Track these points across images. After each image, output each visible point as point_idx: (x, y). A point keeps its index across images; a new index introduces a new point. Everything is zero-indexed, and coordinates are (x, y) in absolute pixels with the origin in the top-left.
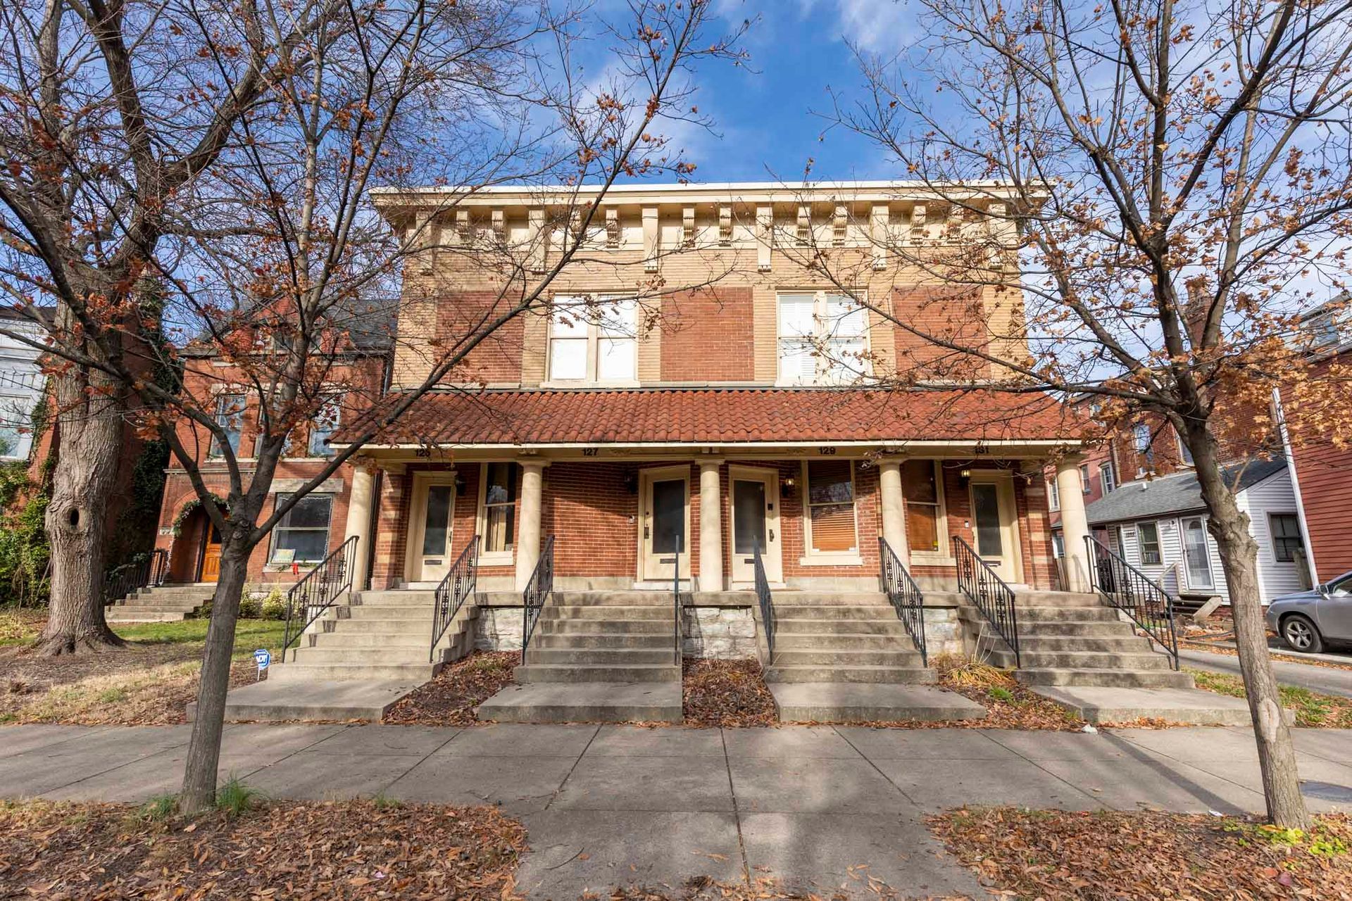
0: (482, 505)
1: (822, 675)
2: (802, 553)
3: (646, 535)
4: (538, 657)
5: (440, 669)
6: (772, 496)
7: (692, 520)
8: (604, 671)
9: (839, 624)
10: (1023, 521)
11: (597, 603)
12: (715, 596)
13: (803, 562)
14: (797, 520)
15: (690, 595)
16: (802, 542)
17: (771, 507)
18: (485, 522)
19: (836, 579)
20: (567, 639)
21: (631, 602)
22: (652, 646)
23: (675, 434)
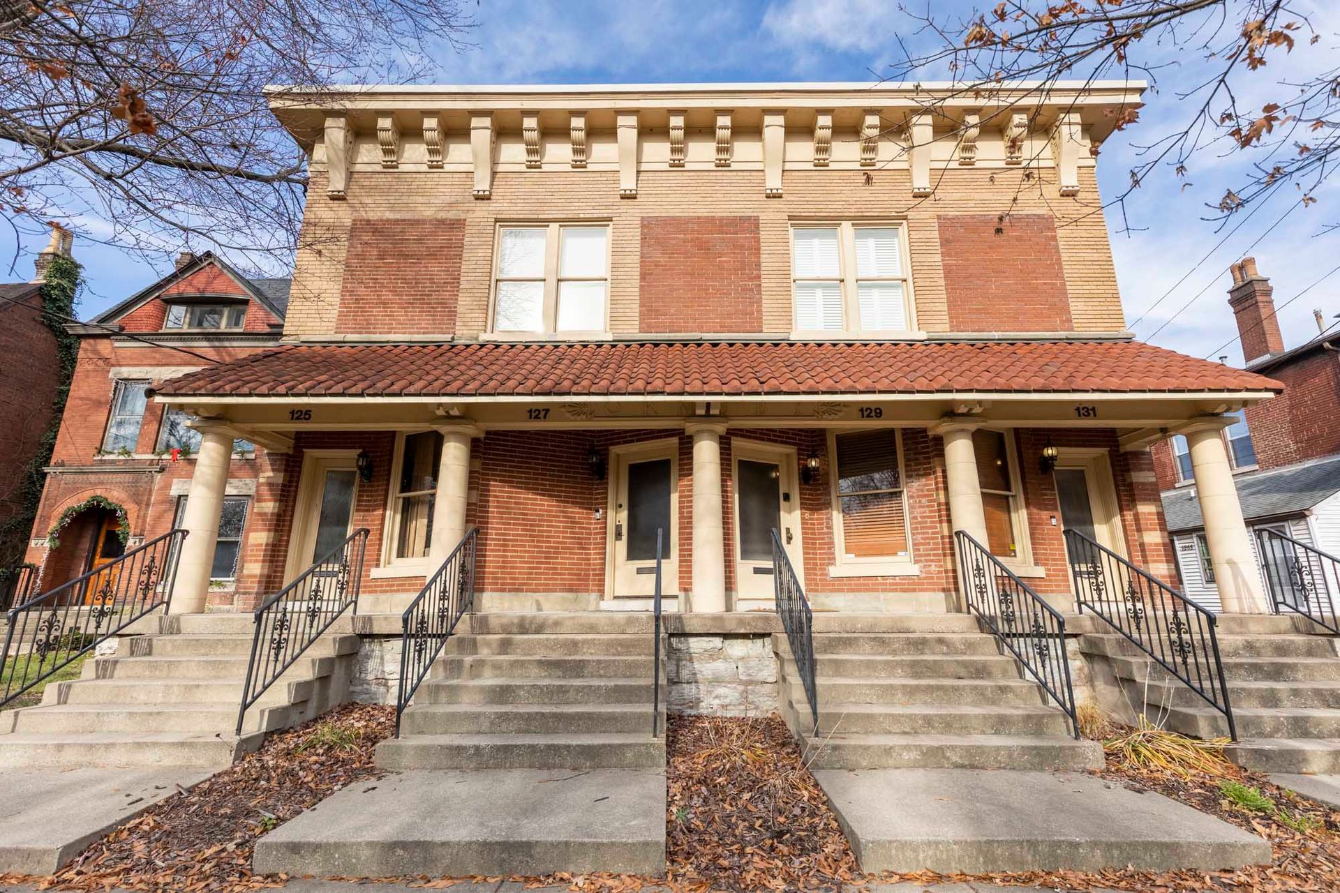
0: (395, 493)
1: (905, 755)
2: (832, 559)
3: (618, 535)
4: (427, 723)
5: (248, 747)
6: (789, 483)
7: (681, 513)
8: (533, 748)
9: (914, 664)
10: (1129, 516)
11: (539, 630)
12: (717, 619)
13: (834, 571)
14: (822, 515)
15: (679, 618)
16: (831, 544)
17: (787, 497)
18: (398, 517)
19: (882, 595)
20: (482, 689)
21: (592, 629)
22: (618, 701)
23: (658, 384)
